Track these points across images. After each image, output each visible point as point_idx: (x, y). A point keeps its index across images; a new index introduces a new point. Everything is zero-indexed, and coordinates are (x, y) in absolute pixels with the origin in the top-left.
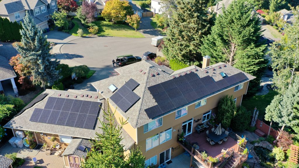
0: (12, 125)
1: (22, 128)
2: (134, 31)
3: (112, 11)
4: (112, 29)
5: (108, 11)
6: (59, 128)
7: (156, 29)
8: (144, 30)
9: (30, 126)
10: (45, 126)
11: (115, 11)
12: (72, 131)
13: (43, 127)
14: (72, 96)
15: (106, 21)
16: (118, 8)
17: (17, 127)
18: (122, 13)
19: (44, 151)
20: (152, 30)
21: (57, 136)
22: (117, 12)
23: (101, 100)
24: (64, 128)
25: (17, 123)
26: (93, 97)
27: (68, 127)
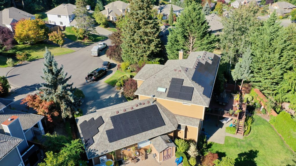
0: (96, 154)
1: (107, 151)
2: (59, 48)
3: (30, 33)
4: (36, 51)
5: (25, 33)
6: (139, 136)
7: (76, 41)
8: (67, 44)
9: (113, 146)
10: (126, 140)
11: (33, 32)
12: (150, 134)
13: (124, 142)
14: (128, 109)
15: (20, 44)
16: (35, 28)
17: (103, 153)
18: (40, 32)
19: (128, 163)
20: (73, 43)
21: (137, 144)
22: (35, 33)
23: (153, 102)
24: (143, 135)
25: (99, 150)
26: (145, 103)
27: (145, 132)
